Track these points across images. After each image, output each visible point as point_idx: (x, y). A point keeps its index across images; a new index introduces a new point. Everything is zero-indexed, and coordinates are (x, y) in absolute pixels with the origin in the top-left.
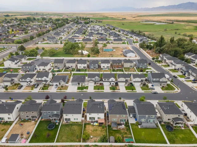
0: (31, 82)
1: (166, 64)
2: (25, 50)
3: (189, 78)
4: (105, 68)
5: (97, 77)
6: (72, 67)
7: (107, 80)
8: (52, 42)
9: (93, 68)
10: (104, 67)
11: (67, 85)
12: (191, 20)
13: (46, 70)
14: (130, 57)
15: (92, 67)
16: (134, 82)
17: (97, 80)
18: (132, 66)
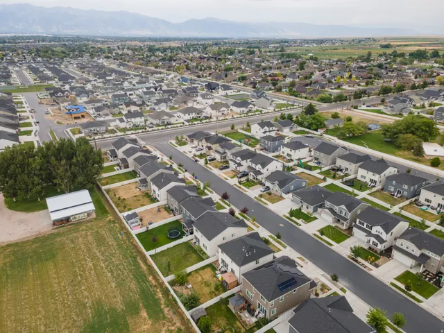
0: (239, 165)
2: (313, 114)
4: (431, 205)
5: (343, 207)
6: (347, 169)
7: (365, 227)
8: (389, 109)
9: (394, 192)
10: (429, 200)
11: (284, 195)
13: (292, 158)
15: (392, 189)
17: (343, 215)
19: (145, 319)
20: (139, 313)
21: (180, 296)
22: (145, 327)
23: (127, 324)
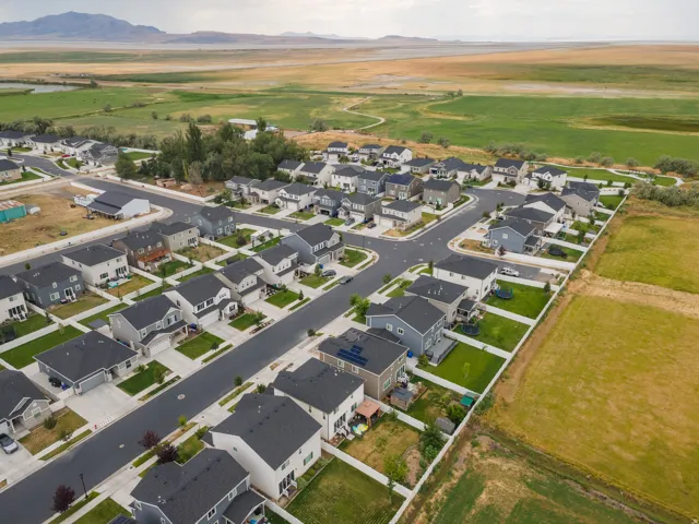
1: (265, 206)
3: (353, 220)
4: (109, 277)
5: (171, 311)
7: (206, 307)
9: (62, 296)
10: (104, 276)
12: (139, 75)
14: (136, 216)
15: (57, 296)
16: (280, 274)
17: (173, 322)
18: (193, 240)
19: (490, 492)
20: (488, 506)
21: (424, 467)
22: (499, 484)
23: (514, 511)
